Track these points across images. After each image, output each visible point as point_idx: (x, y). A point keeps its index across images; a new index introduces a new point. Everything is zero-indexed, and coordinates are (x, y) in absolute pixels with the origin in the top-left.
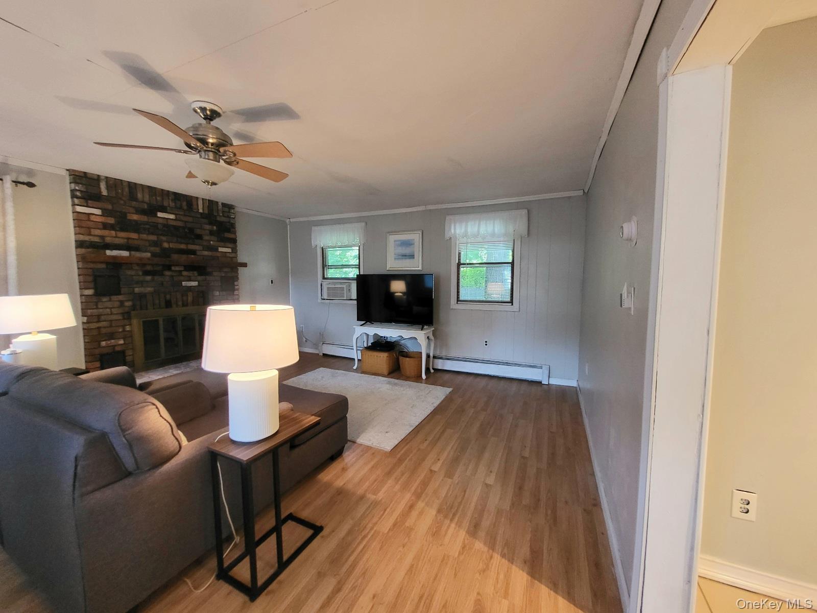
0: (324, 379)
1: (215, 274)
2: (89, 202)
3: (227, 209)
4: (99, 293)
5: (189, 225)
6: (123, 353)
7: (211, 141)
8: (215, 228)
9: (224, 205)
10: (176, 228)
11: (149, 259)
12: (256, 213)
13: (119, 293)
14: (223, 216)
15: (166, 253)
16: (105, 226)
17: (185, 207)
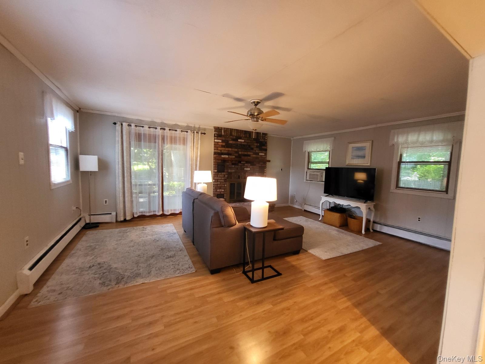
0: (301, 222)
1: (257, 165)
2: (219, 138)
3: (264, 136)
4: (218, 172)
5: (249, 144)
6: (223, 194)
7: (256, 114)
8: (258, 144)
9: (263, 134)
10: (244, 145)
11: (234, 158)
12: (276, 136)
13: (224, 172)
14: (262, 139)
15: (239, 156)
16: (222, 146)
17: (248, 136)
